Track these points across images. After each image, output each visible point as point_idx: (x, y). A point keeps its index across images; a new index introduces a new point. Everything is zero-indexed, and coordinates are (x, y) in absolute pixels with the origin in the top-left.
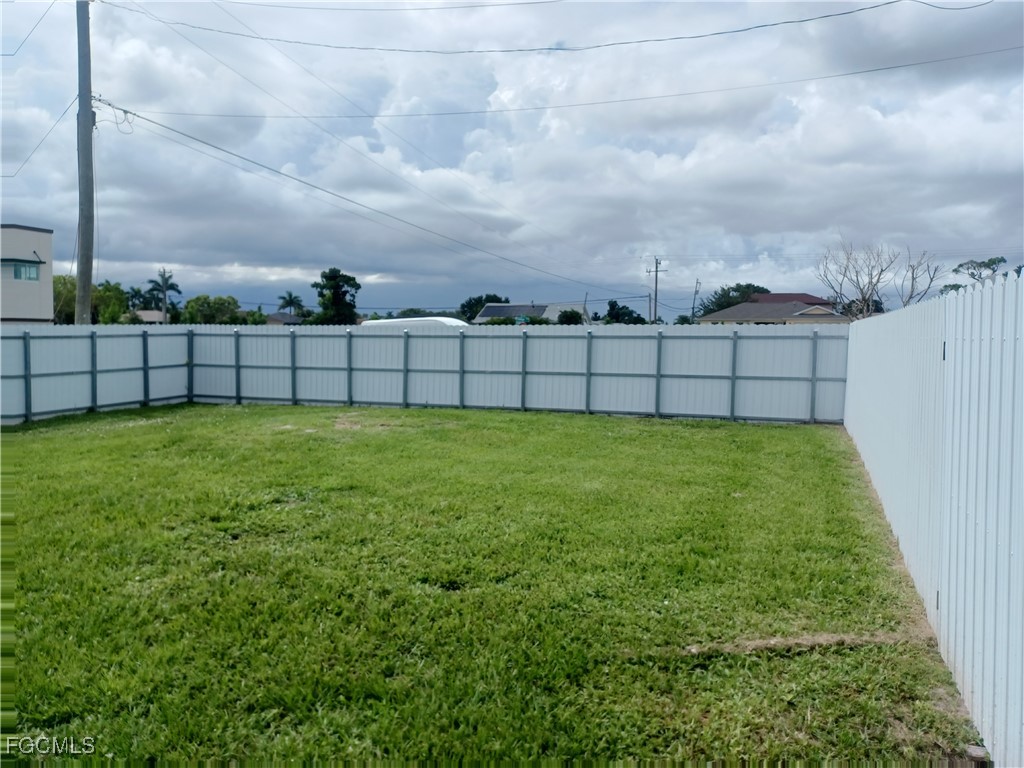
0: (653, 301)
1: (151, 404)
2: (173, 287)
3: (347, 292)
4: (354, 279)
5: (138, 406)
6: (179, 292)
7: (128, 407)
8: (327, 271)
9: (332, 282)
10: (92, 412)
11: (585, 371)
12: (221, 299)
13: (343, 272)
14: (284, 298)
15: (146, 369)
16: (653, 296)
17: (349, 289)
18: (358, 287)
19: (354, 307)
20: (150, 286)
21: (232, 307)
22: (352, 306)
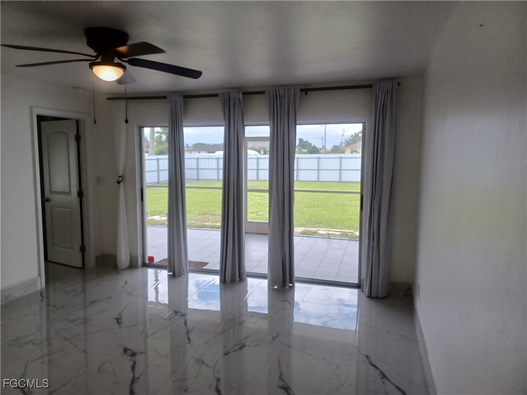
0: (324, 140)
11: (317, 168)
16: (324, 138)
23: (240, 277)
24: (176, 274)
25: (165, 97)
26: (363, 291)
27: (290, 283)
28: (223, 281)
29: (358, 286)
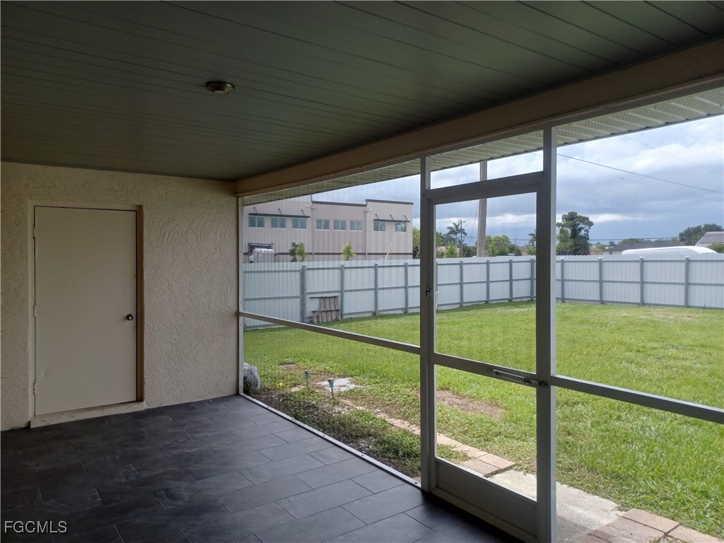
1: (514, 300)
2: (462, 231)
3: (582, 228)
4: (588, 218)
5: (506, 301)
6: (465, 234)
7: (502, 301)
8: (567, 214)
9: (571, 222)
10: (487, 303)
12: (498, 238)
13: (579, 214)
14: (533, 235)
15: (511, 281)
17: (584, 226)
18: (591, 224)
19: (588, 239)
20: (448, 231)
21: (505, 243)
22: (586, 238)
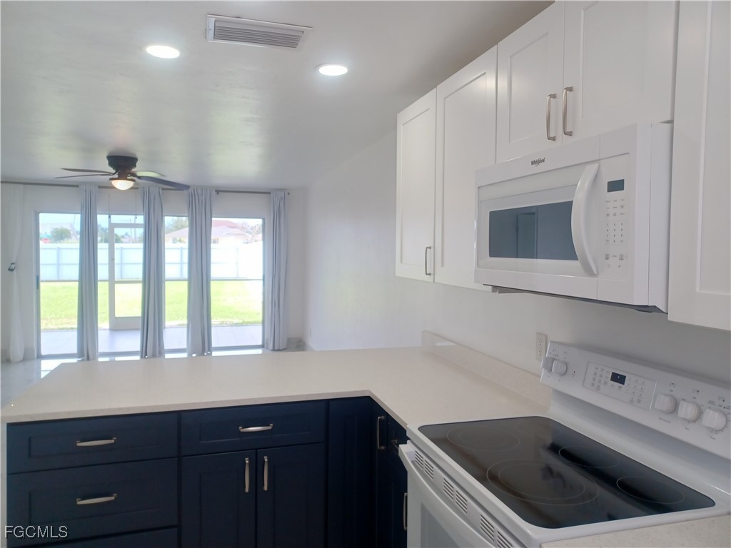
23: (160, 353)
24: (91, 357)
25: (77, 186)
26: (267, 348)
27: (209, 351)
28: (142, 357)
29: (262, 346)
